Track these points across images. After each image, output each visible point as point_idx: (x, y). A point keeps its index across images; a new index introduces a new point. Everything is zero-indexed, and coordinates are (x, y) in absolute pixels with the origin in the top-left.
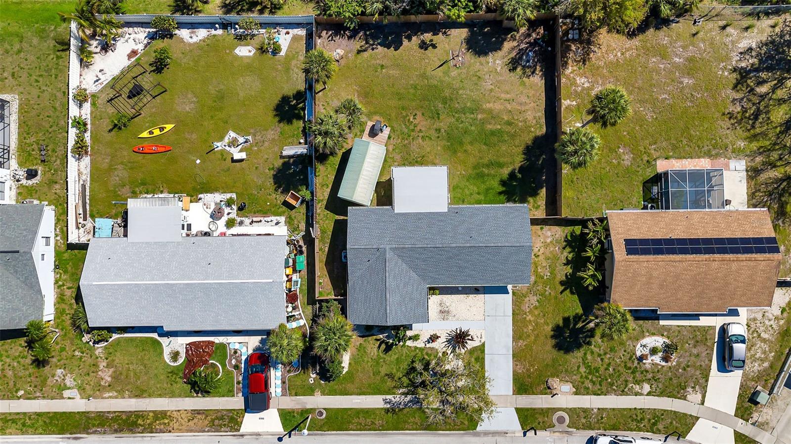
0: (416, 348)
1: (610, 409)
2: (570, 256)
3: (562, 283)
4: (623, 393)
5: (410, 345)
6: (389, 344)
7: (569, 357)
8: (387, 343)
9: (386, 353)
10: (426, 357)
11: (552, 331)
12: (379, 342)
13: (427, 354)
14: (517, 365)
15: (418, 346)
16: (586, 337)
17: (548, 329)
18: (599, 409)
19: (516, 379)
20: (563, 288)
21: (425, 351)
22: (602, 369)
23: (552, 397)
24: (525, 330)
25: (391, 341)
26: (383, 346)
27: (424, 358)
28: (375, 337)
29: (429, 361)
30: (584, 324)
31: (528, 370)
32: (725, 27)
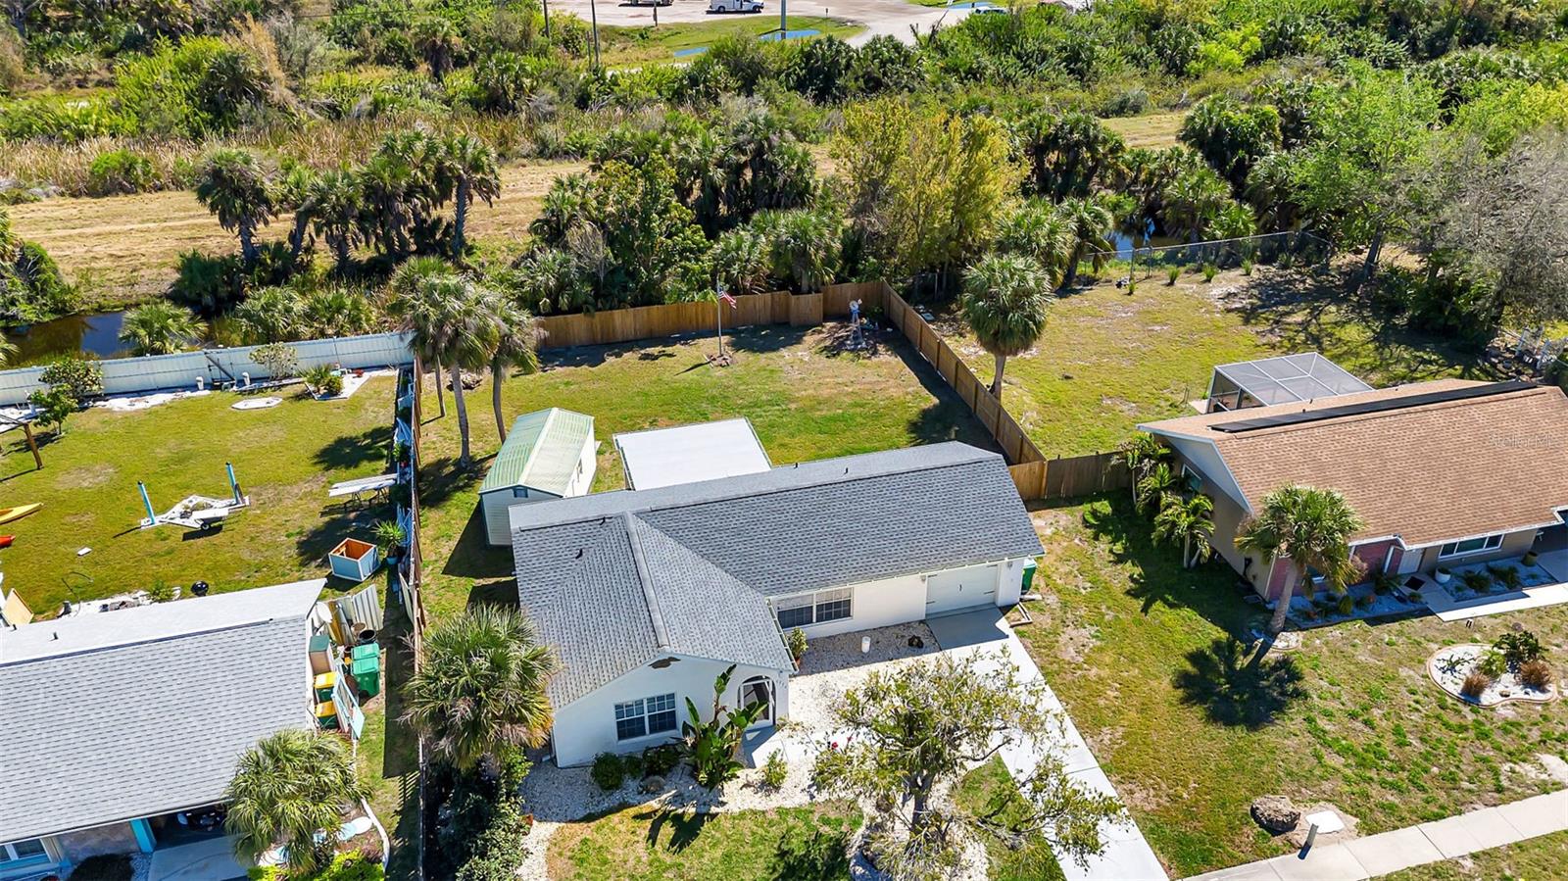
0: (782, 812)
1: (1509, 847)
2: (1118, 548)
3: (1133, 594)
4: (1502, 794)
5: (760, 808)
6: (686, 819)
7: (1269, 735)
8: (677, 820)
9: (681, 847)
10: (825, 830)
11: (1176, 688)
12: (648, 823)
13: (826, 822)
14: (1132, 792)
15: (788, 804)
16: (1280, 681)
17: (1163, 687)
18: (1474, 856)
19: (1152, 831)
20: (1142, 602)
21: (817, 816)
22: (1387, 746)
23: (1302, 856)
24: (1102, 702)
25: (692, 810)
26: (667, 831)
27: (819, 835)
28: (632, 811)
29: (838, 841)
30: (1251, 657)
31: (1175, 799)
32: (1171, 284)
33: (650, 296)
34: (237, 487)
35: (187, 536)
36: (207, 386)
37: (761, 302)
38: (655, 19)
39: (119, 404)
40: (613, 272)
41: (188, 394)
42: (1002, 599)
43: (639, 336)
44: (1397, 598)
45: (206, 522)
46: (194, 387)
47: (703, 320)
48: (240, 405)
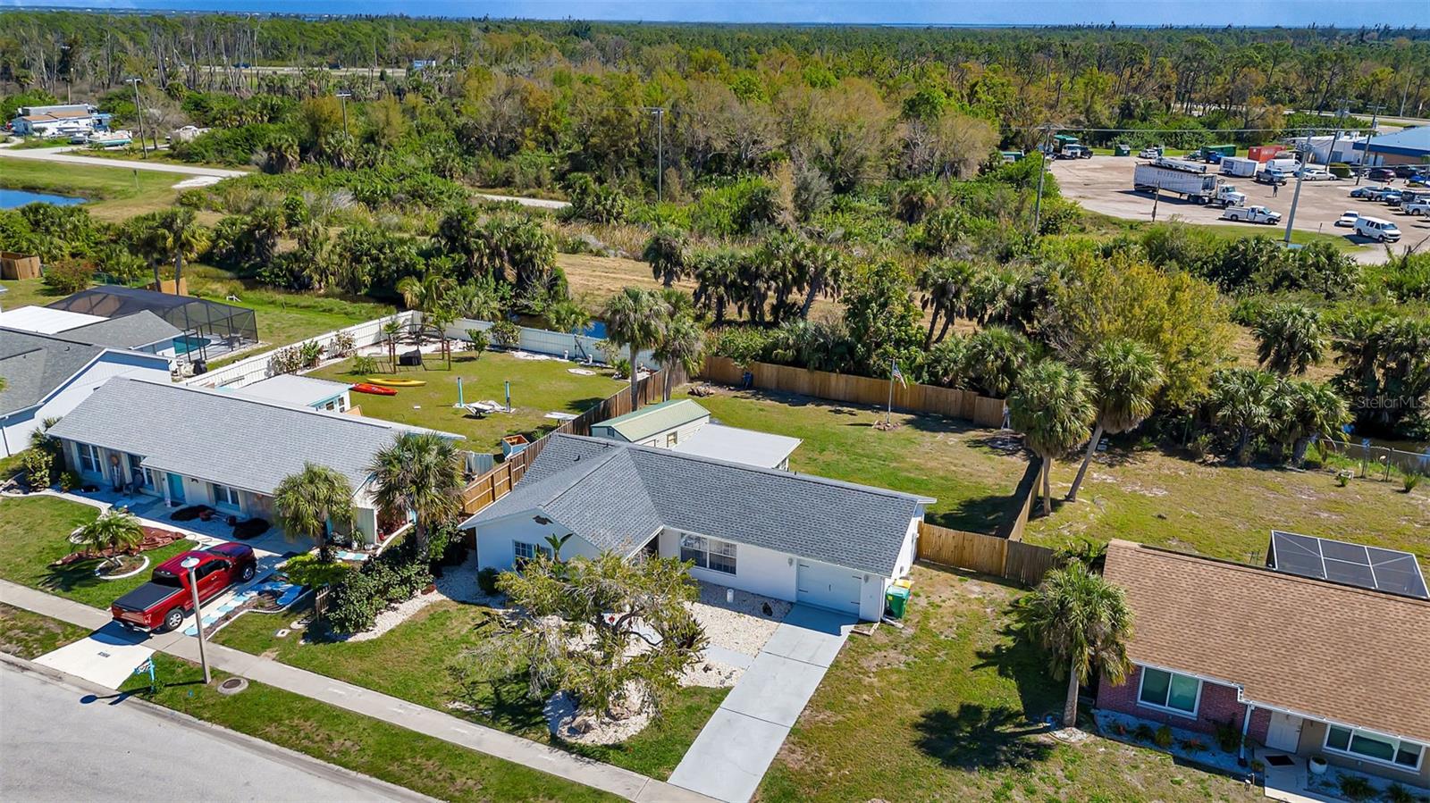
2: (1017, 626)
3: (981, 655)
7: (955, 776)
11: (922, 717)
14: (793, 752)
16: (1019, 753)
17: (913, 712)
20: (981, 662)
24: (850, 698)
31: (819, 771)
32: (1407, 491)
33: (861, 369)
34: (508, 400)
35: (467, 416)
36: (569, 358)
37: (953, 397)
38: (1154, 216)
39: (521, 355)
40: (841, 343)
41: (558, 359)
42: (864, 612)
43: (847, 398)
44: (1240, 759)
45: (479, 410)
46: (562, 357)
47: (902, 398)
48: (572, 371)
